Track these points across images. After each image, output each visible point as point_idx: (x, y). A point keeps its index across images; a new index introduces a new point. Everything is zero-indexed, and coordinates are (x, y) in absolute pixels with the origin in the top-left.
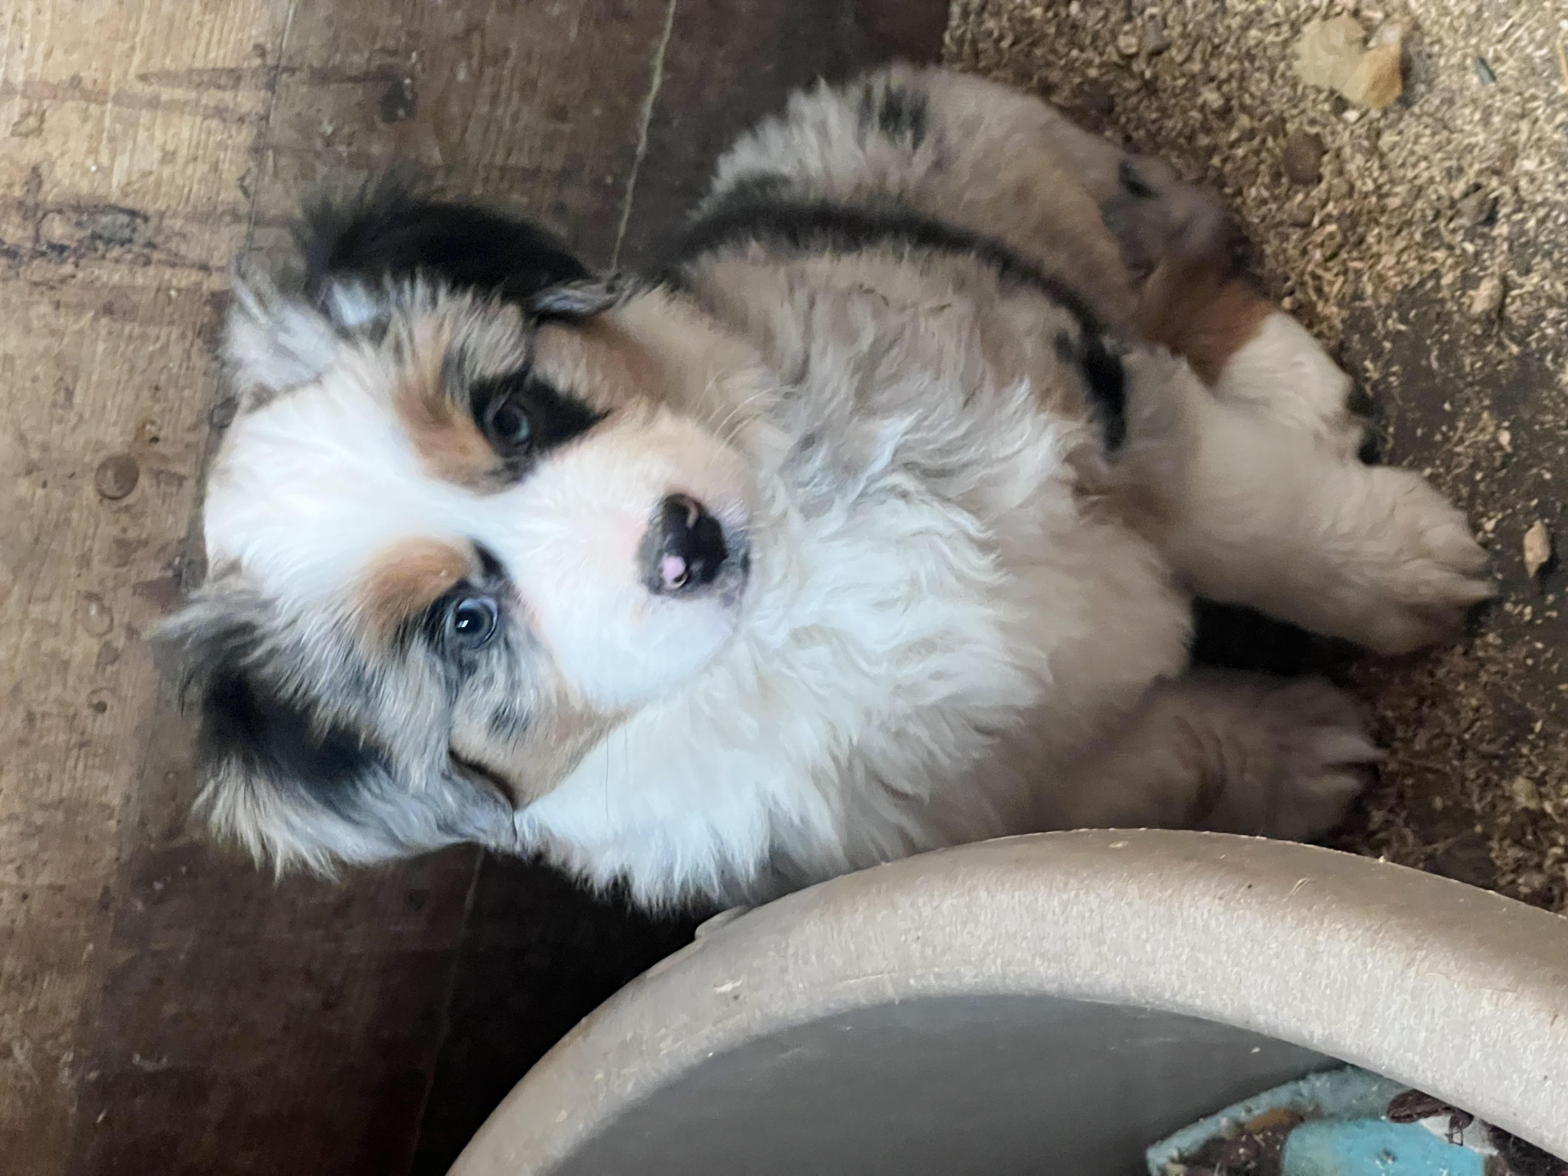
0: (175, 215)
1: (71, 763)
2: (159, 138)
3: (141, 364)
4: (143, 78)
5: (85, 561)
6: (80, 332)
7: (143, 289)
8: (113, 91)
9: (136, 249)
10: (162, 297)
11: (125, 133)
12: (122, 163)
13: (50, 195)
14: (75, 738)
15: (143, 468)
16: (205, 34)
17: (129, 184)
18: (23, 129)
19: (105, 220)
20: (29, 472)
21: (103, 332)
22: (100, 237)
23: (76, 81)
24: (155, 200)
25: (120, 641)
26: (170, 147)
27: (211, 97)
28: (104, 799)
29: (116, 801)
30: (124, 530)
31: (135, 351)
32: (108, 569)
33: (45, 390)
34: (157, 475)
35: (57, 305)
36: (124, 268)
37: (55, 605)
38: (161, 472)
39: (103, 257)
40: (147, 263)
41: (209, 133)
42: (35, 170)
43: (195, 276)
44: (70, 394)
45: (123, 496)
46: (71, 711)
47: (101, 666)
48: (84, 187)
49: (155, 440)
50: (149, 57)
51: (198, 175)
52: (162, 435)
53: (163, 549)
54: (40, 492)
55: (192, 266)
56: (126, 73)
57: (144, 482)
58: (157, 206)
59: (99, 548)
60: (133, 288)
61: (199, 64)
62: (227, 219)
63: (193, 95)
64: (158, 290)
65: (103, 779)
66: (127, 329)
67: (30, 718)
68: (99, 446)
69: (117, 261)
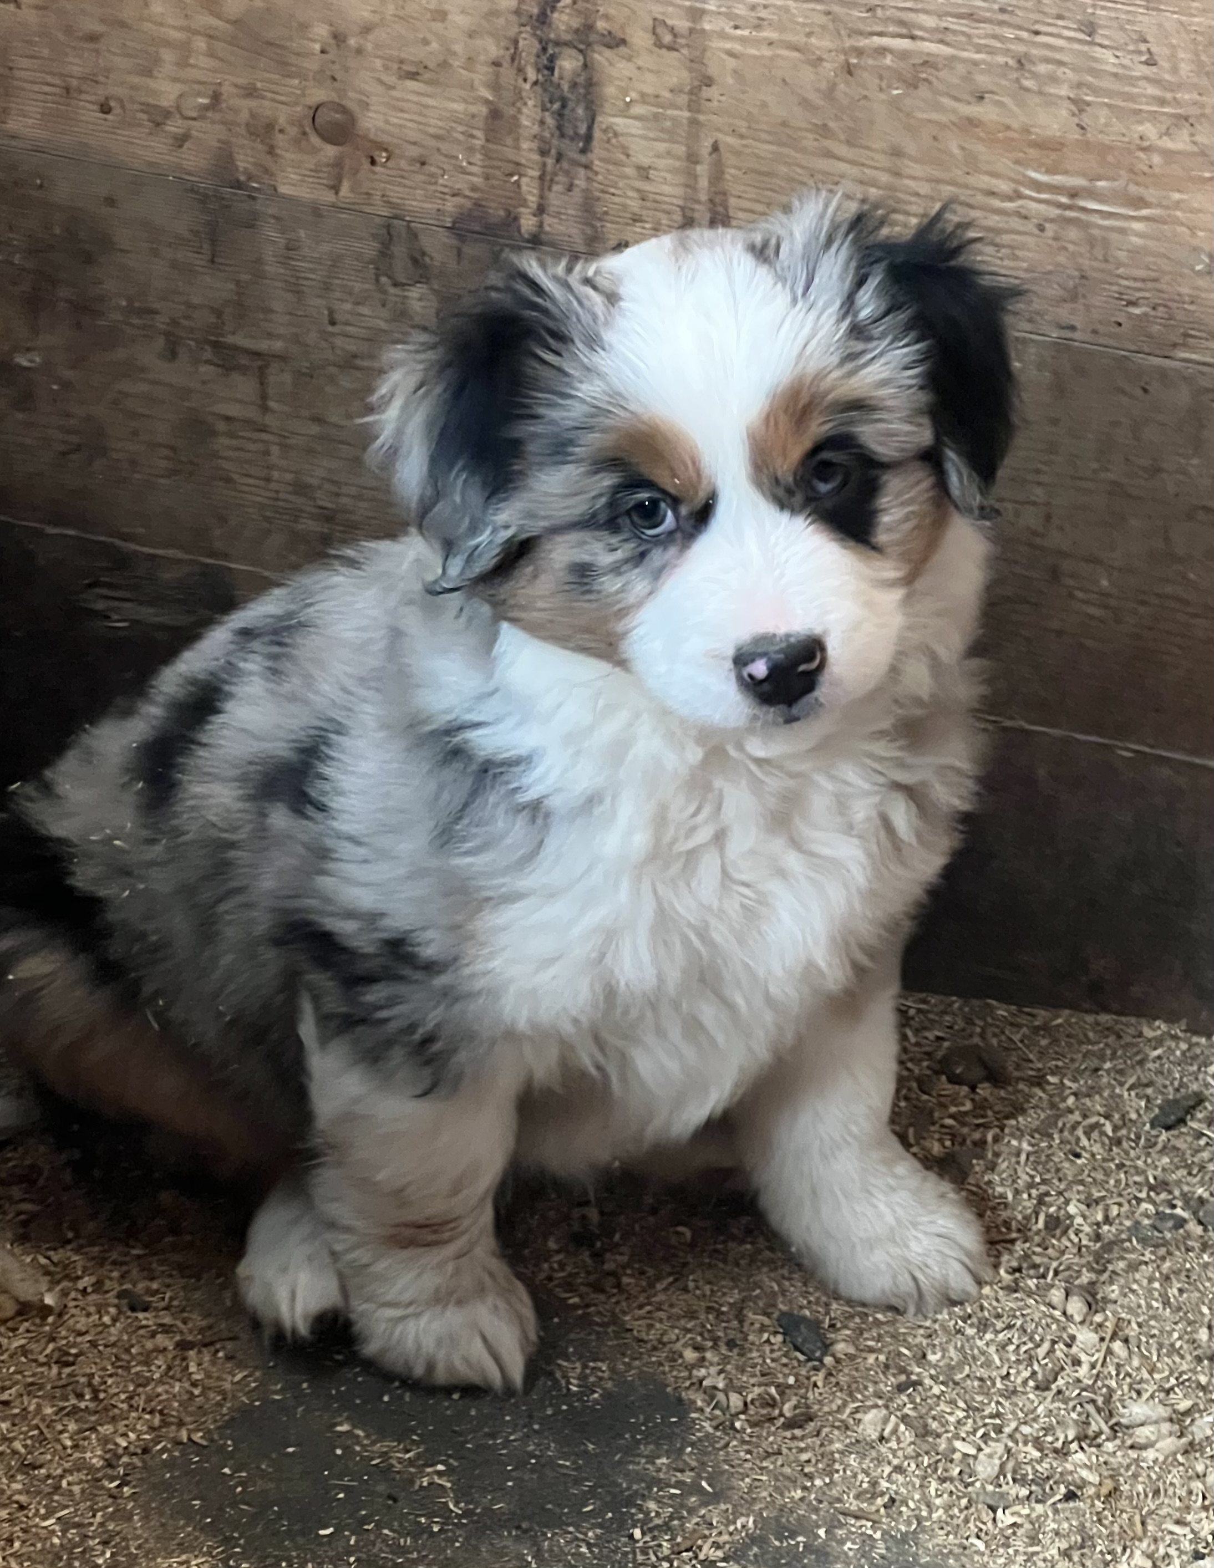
0: (589, 179)
2: (661, 163)
3: (444, 147)
4: (715, 148)
5: (251, 92)
6: (472, 87)
7: (517, 148)
8: (702, 118)
9: (555, 142)
10: (510, 168)
11: (662, 130)
12: (635, 127)
13: (601, 56)
14: (75, 83)
15: (345, 149)
17: (616, 135)
18: (659, 30)
19: (580, 111)
20: (335, 36)
21: (474, 109)
22: (564, 106)
23: (708, 82)
24: (602, 160)
25: (174, 127)
26: (653, 174)
27: (702, 214)
28: (14, 113)
29: (12, 125)
30: (281, 131)
31: (458, 142)
32: (244, 116)
33: (415, 53)
34: (338, 164)
35: (497, 64)
36: (536, 129)
37: (206, 62)
38: (342, 168)
39: (544, 109)
40: (543, 153)
41: (668, 213)
42: (623, 42)
43: (533, 200)
44: (413, 76)
45: (316, 130)
46: (100, 78)
47: (148, 108)
48: (610, 90)
49: (373, 162)
50: (738, 153)
51: (629, 202)
52: (378, 169)
53: (266, 171)
54: (317, 47)
55: (542, 197)
56: (718, 130)
57: (331, 151)
58: (597, 162)
59: (266, 108)
60: (518, 139)
61: (732, 201)
62: (589, 231)
63: (703, 197)
64: (518, 164)
65: (34, 112)
66: (478, 133)
67: (93, 38)
68: (366, 106)
69: (542, 122)
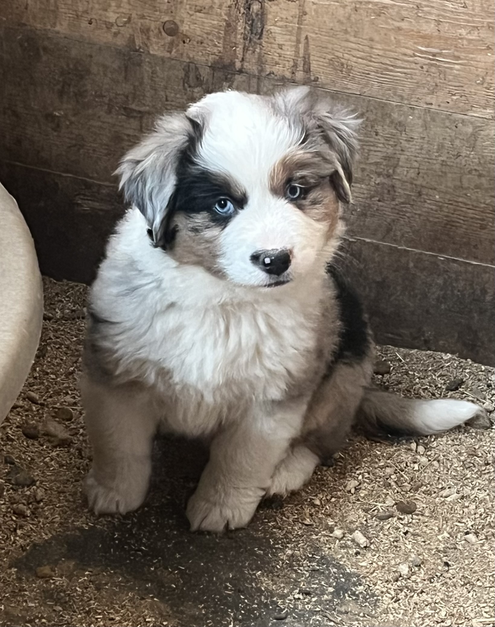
0: (261, 49)
1: (71, 12)
2: (287, 43)
3: (210, 37)
4: (307, 38)
5: (143, 17)
6: (221, 15)
7: (235, 38)
8: (302, 26)
9: (249, 35)
10: (233, 45)
11: (287, 31)
12: (278, 30)
13: (267, 4)
14: (80, 14)
15: (174, 38)
16: (322, 60)
17: (271, 33)
19: (259, 25)
21: (221, 24)
22: (253, 22)
23: (305, 13)
24: (265, 42)
25: (114, 29)
26: (284, 47)
27: (300, 62)
28: (58, 24)
29: (58, 28)
30: (153, 31)
31: (215, 35)
32: (139, 25)
33: (201, 3)
34: (172, 43)
35: (230, 7)
36: (243, 31)
37: (127, 6)
38: (173, 45)
39: (246, 23)
40: (245, 39)
41: (288, 61)
43: (240, 57)
44: (200, 11)
45: (164, 31)
46: (89, 12)
47: (105, 23)
48: (270, 16)
49: (184, 42)
50: (314, 40)
51: (275, 57)
52: (186, 45)
53: (146, 45)
54: (166, 1)
55: (244, 55)
56: (308, 31)
57: (169, 38)
59: (147, 22)
60: (236, 34)
61: (312, 58)
62: (260, 68)
63: (301, 55)
64: (235, 43)
65: (65, 24)
66: (222, 32)
68: (182, 22)
69: (245, 28)
